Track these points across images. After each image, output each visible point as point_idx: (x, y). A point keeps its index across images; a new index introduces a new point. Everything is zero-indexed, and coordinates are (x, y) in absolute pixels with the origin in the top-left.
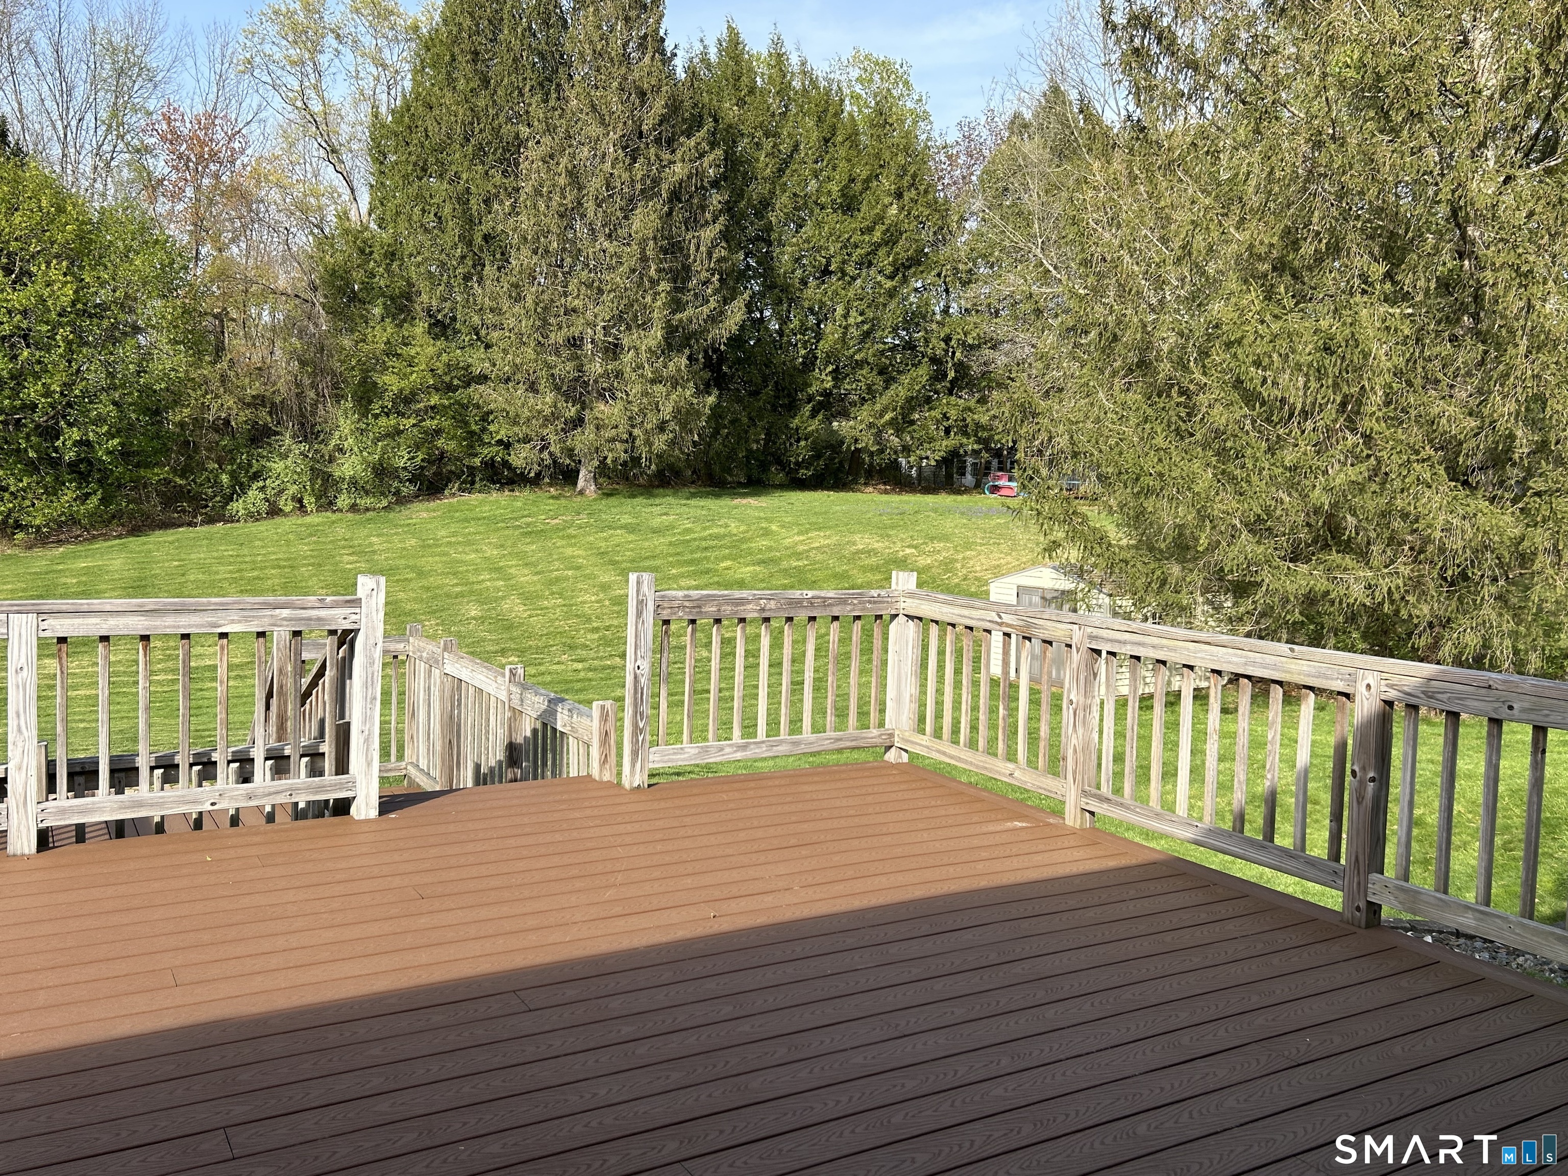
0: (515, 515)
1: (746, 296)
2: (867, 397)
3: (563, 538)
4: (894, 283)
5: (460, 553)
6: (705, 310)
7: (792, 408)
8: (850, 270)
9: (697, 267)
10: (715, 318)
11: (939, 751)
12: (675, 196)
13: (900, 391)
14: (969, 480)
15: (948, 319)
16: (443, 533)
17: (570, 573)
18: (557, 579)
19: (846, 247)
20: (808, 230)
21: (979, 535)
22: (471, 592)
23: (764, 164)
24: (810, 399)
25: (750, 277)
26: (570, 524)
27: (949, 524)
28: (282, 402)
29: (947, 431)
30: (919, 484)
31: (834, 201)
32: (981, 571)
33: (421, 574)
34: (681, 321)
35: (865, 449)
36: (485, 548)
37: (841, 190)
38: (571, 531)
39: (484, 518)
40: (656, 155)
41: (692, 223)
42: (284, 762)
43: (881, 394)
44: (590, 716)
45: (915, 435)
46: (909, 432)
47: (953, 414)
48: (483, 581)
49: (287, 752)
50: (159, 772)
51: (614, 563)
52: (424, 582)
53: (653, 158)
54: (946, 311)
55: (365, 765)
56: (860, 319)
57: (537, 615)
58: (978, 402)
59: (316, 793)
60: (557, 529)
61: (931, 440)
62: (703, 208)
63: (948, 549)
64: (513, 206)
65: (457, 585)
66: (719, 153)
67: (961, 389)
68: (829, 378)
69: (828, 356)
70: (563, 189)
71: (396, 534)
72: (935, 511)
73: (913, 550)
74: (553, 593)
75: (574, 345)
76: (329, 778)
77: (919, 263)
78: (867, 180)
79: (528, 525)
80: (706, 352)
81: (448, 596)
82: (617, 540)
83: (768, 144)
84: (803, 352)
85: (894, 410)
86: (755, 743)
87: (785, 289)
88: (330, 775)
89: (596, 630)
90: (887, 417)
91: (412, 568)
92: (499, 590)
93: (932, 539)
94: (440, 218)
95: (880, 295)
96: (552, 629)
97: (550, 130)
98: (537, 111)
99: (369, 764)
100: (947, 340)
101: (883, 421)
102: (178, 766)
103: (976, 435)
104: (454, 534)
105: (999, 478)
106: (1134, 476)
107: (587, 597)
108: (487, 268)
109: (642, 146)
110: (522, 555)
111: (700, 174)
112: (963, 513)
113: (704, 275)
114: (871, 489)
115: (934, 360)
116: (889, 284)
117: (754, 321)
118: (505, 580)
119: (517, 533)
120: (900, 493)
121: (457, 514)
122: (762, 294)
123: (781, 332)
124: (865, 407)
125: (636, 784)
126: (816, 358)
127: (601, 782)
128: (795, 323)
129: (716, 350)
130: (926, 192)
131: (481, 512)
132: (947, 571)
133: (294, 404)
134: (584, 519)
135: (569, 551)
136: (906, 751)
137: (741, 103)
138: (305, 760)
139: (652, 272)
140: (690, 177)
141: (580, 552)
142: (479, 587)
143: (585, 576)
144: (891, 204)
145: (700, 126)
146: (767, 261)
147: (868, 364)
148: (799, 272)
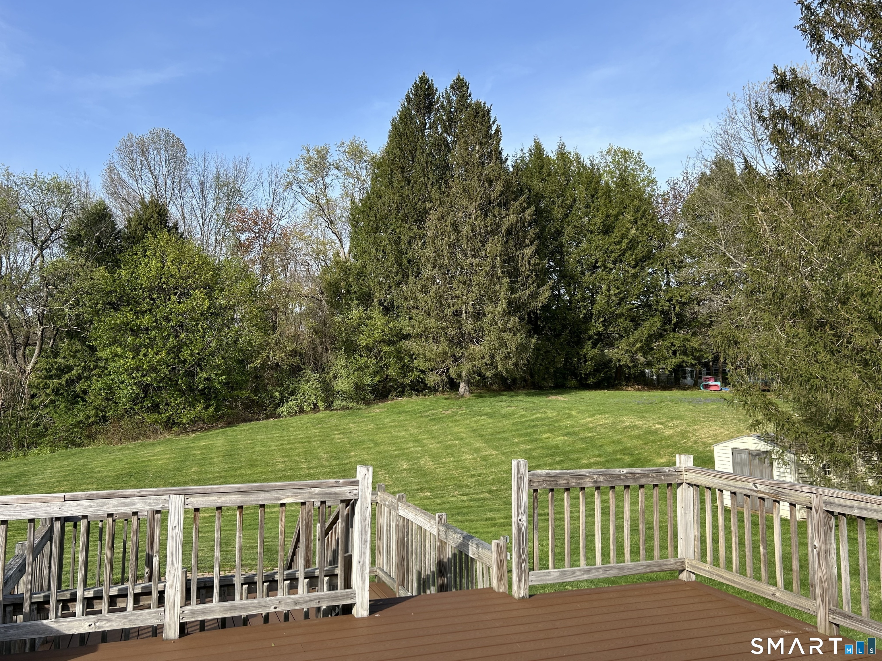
0: (425, 409)
1: (551, 283)
2: (624, 335)
3: (452, 421)
4: (636, 270)
5: (397, 432)
6: (528, 291)
7: (580, 343)
8: (610, 265)
9: (523, 269)
10: (534, 296)
11: (718, 575)
12: (509, 233)
13: (644, 331)
14: (689, 380)
15: (670, 289)
16: (387, 420)
17: (457, 442)
18: (450, 446)
19: (606, 252)
20: (584, 244)
21: (702, 415)
22: (403, 454)
23: (558, 212)
24: (590, 338)
25: (552, 273)
26: (456, 414)
27: (681, 409)
28: (305, 353)
29: (674, 353)
30: (658, 385)
31: (598, 228)
32: (705, 438)
33: (376, 444)
34: (515, 298)
35: (626, 365)
36: (410, 428)
37: (603, 222)
38: (457, 418)
39: (409, 411)
40: (499, 212)
41: (520, 246)
42: (314, 580)
43: (633, 333)
44: (490, 549)
45: (655, 356)
46: (651, 354)
47: (677, 343)
48: (410, 447)
49: (317, 574)
50: (245, 586)
51: (481, 436)
52: (378, 449)
53: (497, 214)
54: (668, 284)
55: (361, 582)
56: (617, 291)
57: (440, 467)
58: (692, 335)
59: (333, 601)
60: (449, 417)
61: (665, 359)
62: (525, 238)
63: (683, 425)
64: (423, 244)
65: (395, 450)
66: (532, 208)
67: (681, 328)
68: (601, 325)
69: (599, 313)
70: (449, 234)
71: (363, 422)
72: (672, 401)
73: (661, 426)
74: (448, 454)
75: (457, 315)
76: (340, 591)
77: (650, 258)
78: (617, 216)
79: (433, 414)
80: (529, 315)
81: (391, 456)
82: (482, 422)
83: (559, 202)
84: (584, 311)
85: (641, 342)
86: (595, 569)
87: (572, 277)
88: (342, 589)
89: (473, 476)
90: (638, 346)
91: (372, 441)
92: (418, 453)
93: (672, 418)
94: (385, 253)
95: (628, 277)
96: (448, 476)
97: (442, 203)
98: (435, 195)
99: (363, 582)
100: (670, 300)
101: (634, 348)
102: (256, 583)
103: (692, 355)
104: (393, 421)
105: (709, 380)
106: (807, 379)
107: (467, 457)
108: (410, 278)
109: (491, 208)
110: (430, 432)
111: (523, 220)
112: (689, 402)
113: (527, 273)
114: (630, 388)
115: (663, 312)
116: (633, 271)
117: (554, 296)
118: (421, 447)
119: (427, 419)
120: (648, 390)
121: (395, 410)
122: (559, 281)
123: (570, 301)
124: (623, 340)
125: (521, 595)
126: (593, 314)
127: (499, 593)
128: (578, 296)
129: (535, 313)
130: (652, 219)
131: (407, 408)
132: (683, 438)
133: (311, 353)
134: (463, 410)
135: (456, 429)
136: (694, 573)
137: (543, 180)
138: (326, 578)
139: (499, 273)
140: (517, 222)
141: (462, 430)
142: (408, 451)
143: (465, 444)
144: (632, 228)
145: (522, 195)
146: (560, 263)
147: (624, 315)
148: (579, 269)
